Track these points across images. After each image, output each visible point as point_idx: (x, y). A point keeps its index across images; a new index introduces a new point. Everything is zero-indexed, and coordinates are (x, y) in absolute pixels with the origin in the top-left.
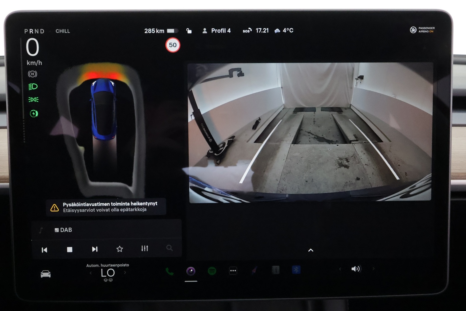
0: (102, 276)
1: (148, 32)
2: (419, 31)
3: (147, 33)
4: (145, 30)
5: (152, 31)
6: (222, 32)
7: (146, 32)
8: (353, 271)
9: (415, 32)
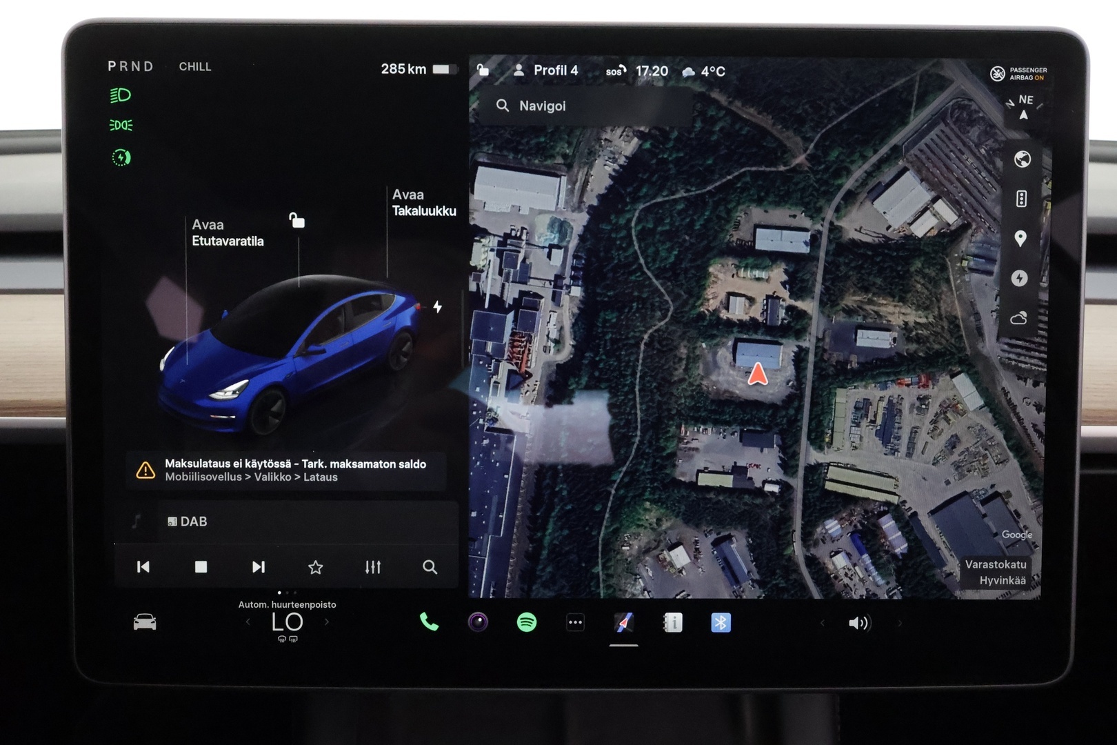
0: (274, 629)
1: (388, 70)
2: (1012, 78)
3: (387, 73)
4: (383, 66)
5: (398, 70)
6: (558, 74)
7: (384, 72)
8: (853, 627)
9: (1002, 79)
